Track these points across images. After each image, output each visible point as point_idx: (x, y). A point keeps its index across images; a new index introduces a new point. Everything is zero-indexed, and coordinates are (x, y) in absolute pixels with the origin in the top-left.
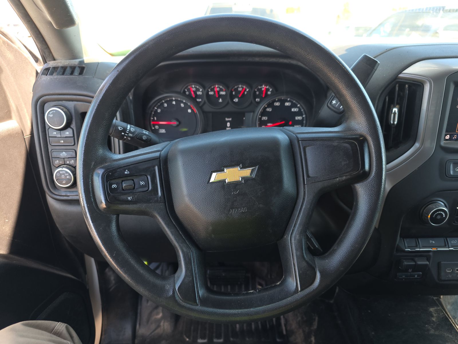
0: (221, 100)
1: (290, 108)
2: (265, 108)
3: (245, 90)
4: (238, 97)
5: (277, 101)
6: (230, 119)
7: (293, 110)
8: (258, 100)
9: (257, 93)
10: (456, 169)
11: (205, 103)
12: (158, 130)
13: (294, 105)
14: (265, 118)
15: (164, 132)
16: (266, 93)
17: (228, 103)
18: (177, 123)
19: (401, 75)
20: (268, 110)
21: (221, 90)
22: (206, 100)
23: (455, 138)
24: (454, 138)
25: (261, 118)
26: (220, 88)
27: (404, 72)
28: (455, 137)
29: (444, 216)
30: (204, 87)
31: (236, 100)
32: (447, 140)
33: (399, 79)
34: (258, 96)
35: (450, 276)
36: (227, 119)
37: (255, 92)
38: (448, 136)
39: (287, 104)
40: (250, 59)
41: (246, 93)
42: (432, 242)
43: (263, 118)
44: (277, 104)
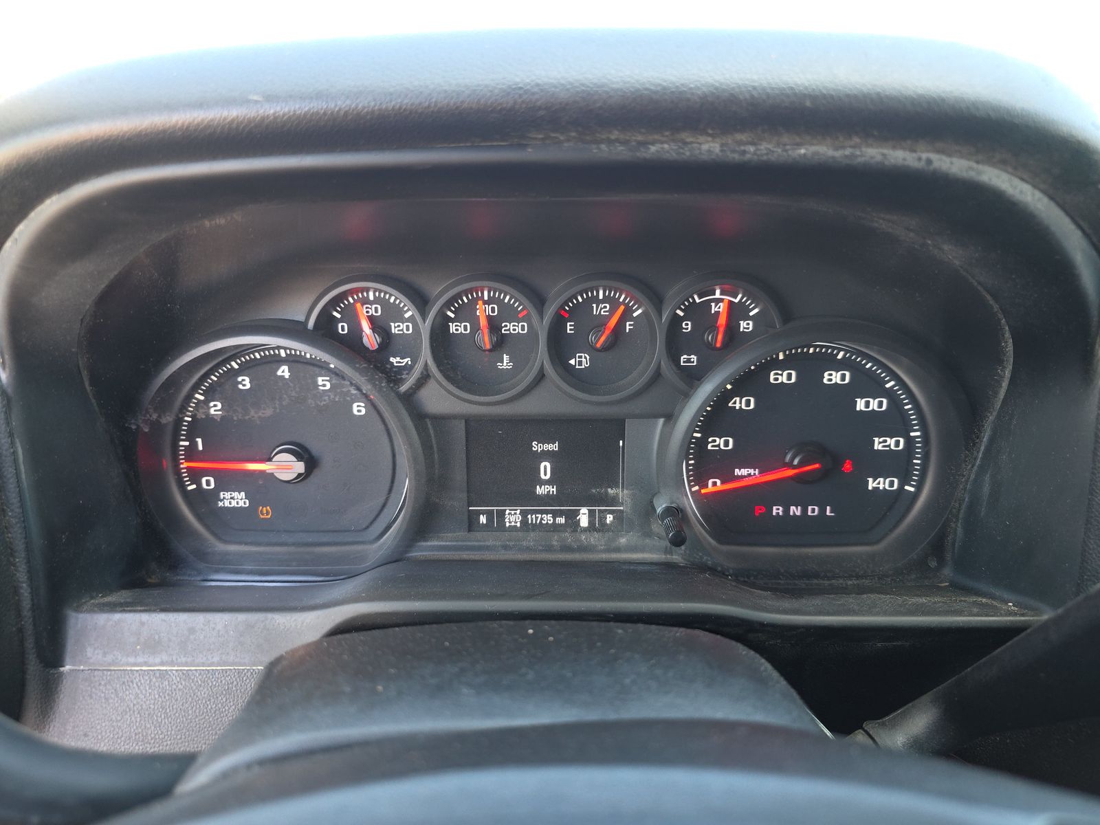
0: (506, 363)
1: (846, 394)
2: (722, 398)
3: (628, 312)
4: (591, 349)
5: (782, 366)
6: (554, 447)
7: (860, 405)
8: (689, 361)
9: (687, 326)
11: (425, 377)
12: (214, 495)
13: (867, 384)
14: (719, 443)
15: (241, 504)
16: (732, 328)
17: (541, 377)
18: (300, 467)
20: (737, 406)
21: (508, 313)
22: (431, 363)
25: (702, 443)
26: (499, 302)
30: (421, 301)
31: (582, 361)
34: (691, 343)
36: (537, 447)
37: (676, 321)
39: (834, 377)
40: (662, 148)
41: (628, 326)
43: (715, 441)
44: (783, 378)
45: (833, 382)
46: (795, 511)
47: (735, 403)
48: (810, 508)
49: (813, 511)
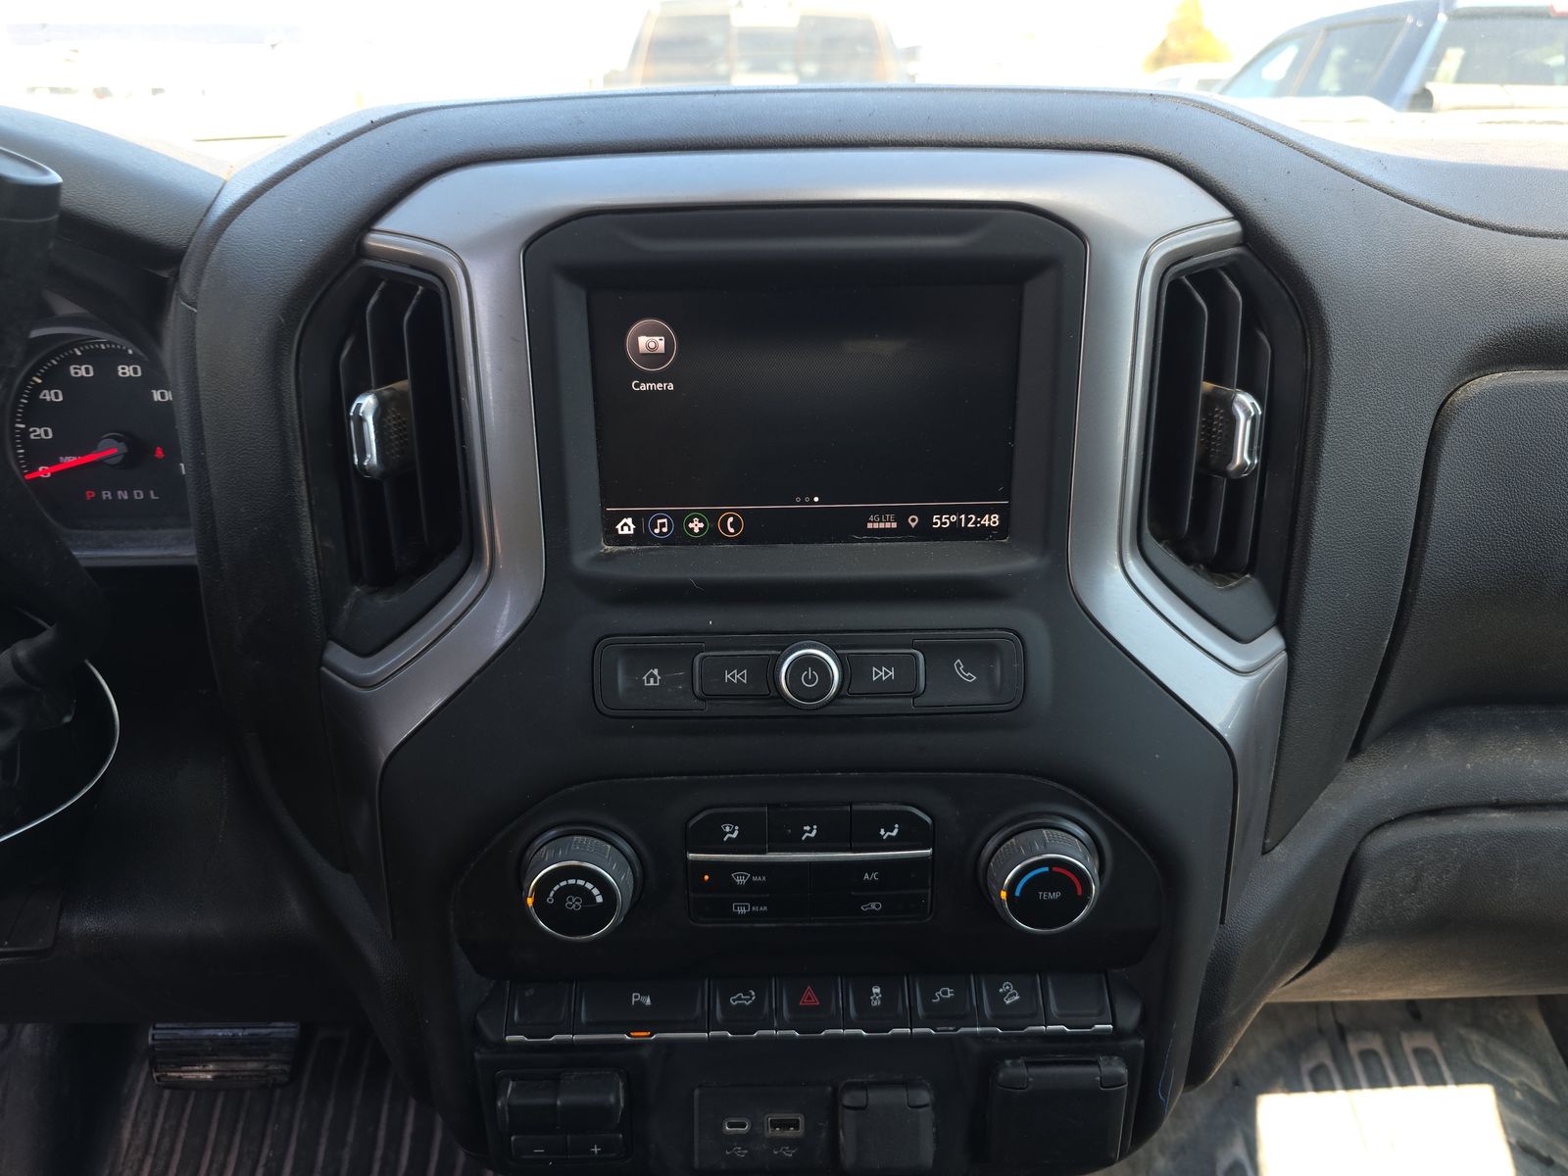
1: (142, 387)
2: (33, 389)
5: (80, 361)
7: (157, 395)
10: (645, 678)
14: (40, 433)
19: (374, 240)
20: (48, 398)
23: (665, 530)
24: (657, 531)
25: (25, 431)
27: (380, 226)
28: (663, 525)
29: (599, 899)
32: (625, 540)
33: (371, 257)
35: (740, 1152)
38: (625, 520)
39: (126, 371)
42: (642, 999)
43: (35, 431)
44: (82, 372)
45: (127, 375)
46: (123, 495)
47: (45, 395)
48: (135, 492)
49: (139, 495)
